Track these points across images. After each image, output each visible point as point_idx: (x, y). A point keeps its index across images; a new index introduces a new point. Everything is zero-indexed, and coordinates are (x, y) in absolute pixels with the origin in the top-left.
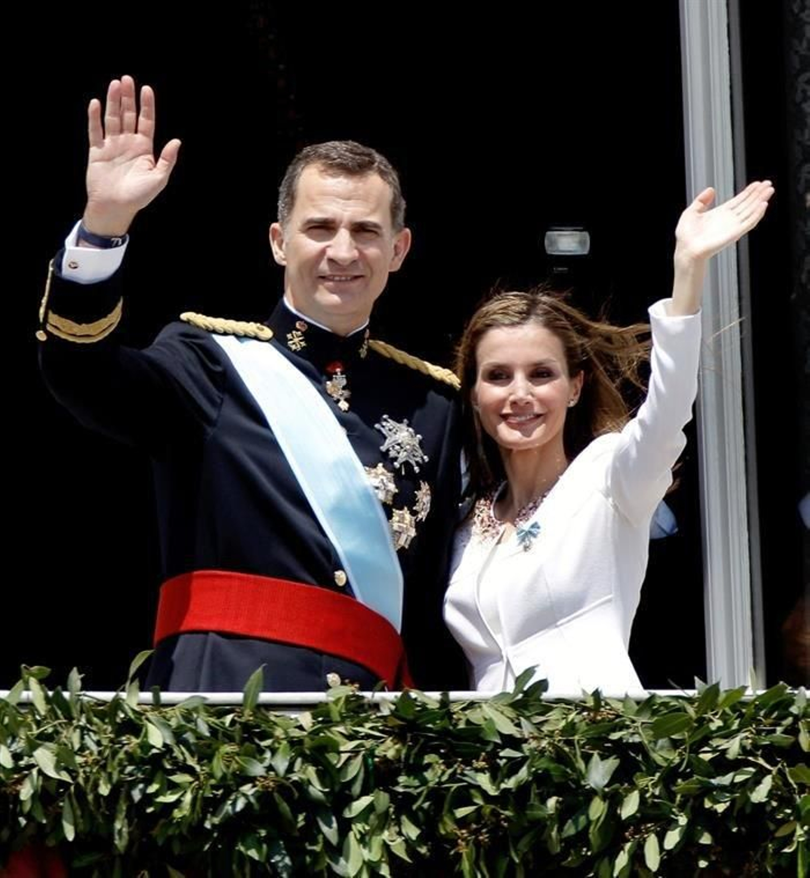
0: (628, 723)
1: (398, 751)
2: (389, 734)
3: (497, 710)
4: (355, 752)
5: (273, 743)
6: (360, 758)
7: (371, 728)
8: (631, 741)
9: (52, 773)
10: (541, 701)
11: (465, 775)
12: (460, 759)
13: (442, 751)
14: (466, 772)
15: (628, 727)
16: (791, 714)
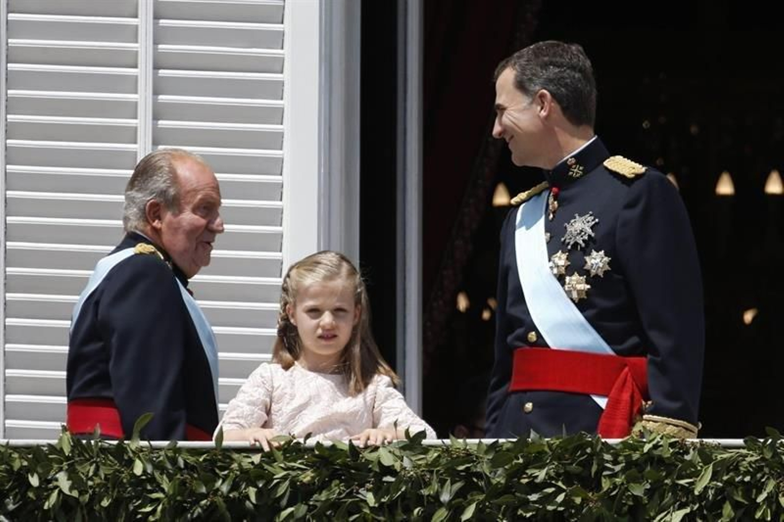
0: (475, 459)
1: (313, 478)
2: (311, 467)
3: (390, 452)
4: (284, 478)
5: (229, 473)
6: (287, 483)
7: (300, 464)
8: (475, 470)
9: (66, 491)
10: (422, 445)
11: (359, 493)
12: (356, 483)
13: (343, 477)
14: (360, 491)
15: (475, 461)
16: (587, 453)
